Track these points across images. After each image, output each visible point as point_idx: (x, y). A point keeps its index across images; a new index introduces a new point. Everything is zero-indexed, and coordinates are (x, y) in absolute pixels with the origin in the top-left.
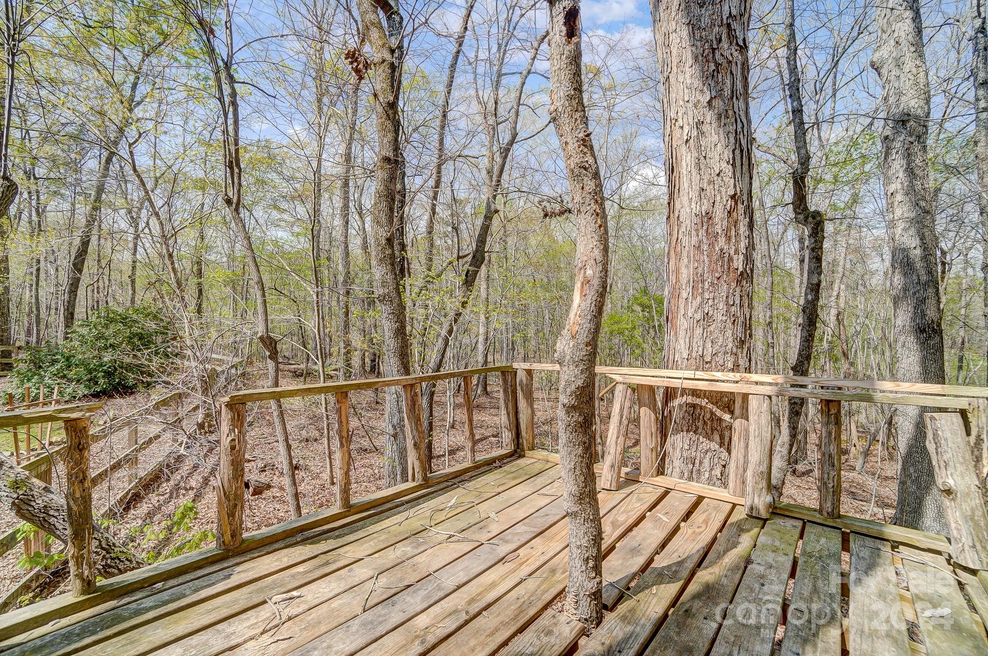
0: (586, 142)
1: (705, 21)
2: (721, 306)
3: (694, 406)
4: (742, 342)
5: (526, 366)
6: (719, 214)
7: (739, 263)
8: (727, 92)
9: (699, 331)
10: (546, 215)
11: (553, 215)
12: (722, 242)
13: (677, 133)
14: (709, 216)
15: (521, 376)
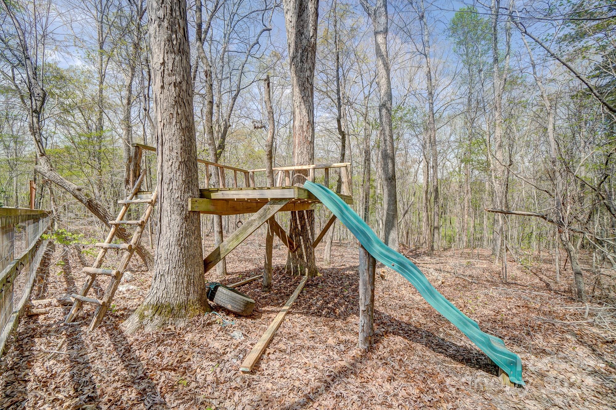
0: (271, 107)
1: (302, 76)
2: (305, 150)
3: (299, 176)
4: (311, 159)
5: (252, 171)
6: (305, 126)
7: (310, 139)
8: (307, 95)
9: (300, 156)
10: (255, 128)
11: (258, 128)
12: (305, 133)
13: (295, 104)
14: (302, 127)
15: (251, 173)
